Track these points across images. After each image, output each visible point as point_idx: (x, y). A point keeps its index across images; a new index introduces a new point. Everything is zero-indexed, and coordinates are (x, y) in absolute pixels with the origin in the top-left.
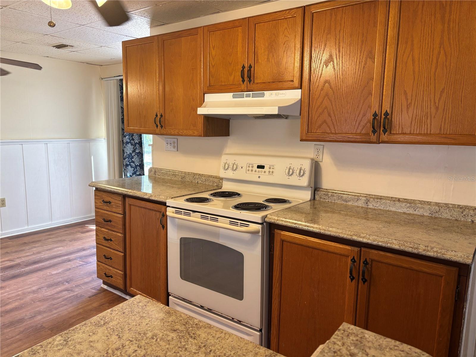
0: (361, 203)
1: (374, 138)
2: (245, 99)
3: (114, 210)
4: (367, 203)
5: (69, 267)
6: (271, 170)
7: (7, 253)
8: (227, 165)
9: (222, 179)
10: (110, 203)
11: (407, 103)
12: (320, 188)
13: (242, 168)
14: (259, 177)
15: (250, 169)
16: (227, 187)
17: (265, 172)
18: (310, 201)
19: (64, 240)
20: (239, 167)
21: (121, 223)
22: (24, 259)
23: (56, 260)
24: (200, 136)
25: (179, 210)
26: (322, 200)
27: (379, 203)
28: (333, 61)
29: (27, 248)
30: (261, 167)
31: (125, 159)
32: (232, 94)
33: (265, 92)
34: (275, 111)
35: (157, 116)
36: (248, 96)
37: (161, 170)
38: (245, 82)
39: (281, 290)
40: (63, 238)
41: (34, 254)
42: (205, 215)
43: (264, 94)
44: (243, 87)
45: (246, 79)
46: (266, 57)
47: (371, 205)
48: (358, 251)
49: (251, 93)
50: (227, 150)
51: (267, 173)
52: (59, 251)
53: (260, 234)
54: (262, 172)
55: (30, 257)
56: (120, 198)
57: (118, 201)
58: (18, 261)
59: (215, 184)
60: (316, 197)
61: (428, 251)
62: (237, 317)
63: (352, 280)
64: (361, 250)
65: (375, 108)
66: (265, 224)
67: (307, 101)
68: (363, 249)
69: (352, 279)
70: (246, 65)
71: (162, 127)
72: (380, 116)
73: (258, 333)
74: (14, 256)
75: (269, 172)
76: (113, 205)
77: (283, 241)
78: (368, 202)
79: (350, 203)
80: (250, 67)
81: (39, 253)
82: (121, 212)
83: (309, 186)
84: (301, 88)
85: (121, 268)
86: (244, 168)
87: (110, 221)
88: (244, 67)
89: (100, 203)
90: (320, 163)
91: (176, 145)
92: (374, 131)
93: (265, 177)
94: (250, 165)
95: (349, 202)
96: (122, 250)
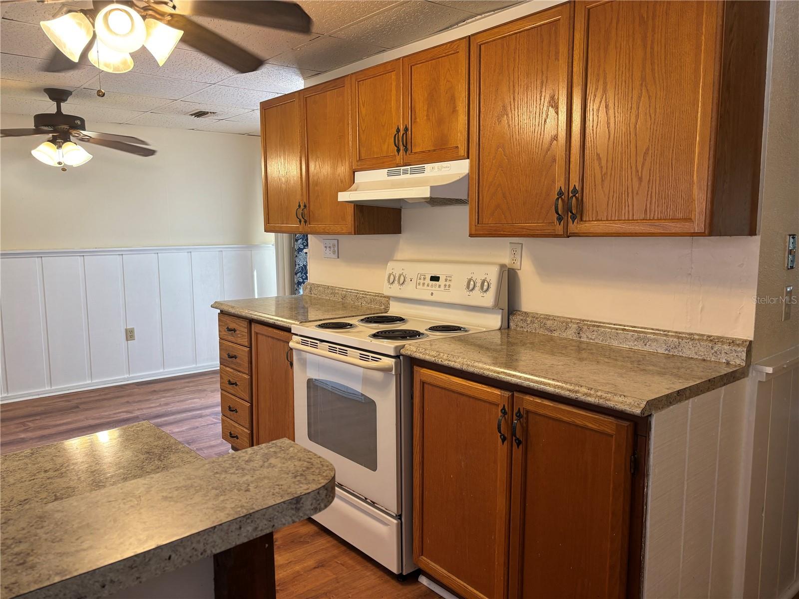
0: (570, 334)
1: (559, 229)
2: (403, 177)
3: (239, 341)
4: (579, 334)
5: (197, 424)
6: (448, 283)
7: (128, 402)
8: (392, 277)
9: (389, 297)
10: (234, 330)
11: (601, 174)
12: (517, 311)
13: (411, 280)
14: (432, 294)
15: (422, 281)
16: (395, 310)
17: (440, 286)
18: (500, 329)
19: (205, 390)
20: (408, 280)
21: (246, 359)
22: (145, 411)
23: (184, 415)
24: (350, 234)
25: (307, 340)
26: (518, 329)
27: (595, 333)
28: (507, 115)
29: (155, 397)
30: (435, 279)
31: (296, 274)
32: (386, 170)
33: (426, 165)
34: (427, 194)
35: (299, 206)
36: (405, 172)
37: (318, 286)
38: (401, 151)
39: (423, 457)
40: (205, 387)
41: (160, 405)
42: (334, 346)
43: (424, 168)
44: (399, 159)
45: (402, 148)
46: (425, 113)
47: (585, 336)
48: (508, 397)
49: (409, 167)
50: (399, 255)
51: (442, 286)
52: (192, 403)
53: (393, 372)
54: (436, 285)
55: (154, 409)
56: (245, 324)
57: (242, 328)
58: (137, 413)
59: (383, 307)
60: (511, 324)
61: (590, 395)
62: (371, 497)
63: (503, 442)
64: (513, 395)
65: (560, 184)
66: (401, 358)
67: (475, 176)
68: (516, 394)
69: (504, 440)
70: (401, 128)
71: (305, 222)
72: (566, 194)
73: (395, 521)
74: (136, 406)
75: (445, 286)
76: (238, 334)
77: (423, 383)
78: (581, 332)
79: (556, 334)
80: (406, 130)
81: (167, 404)
82: (246, 344)
83: (497, 305)
84: (468, 158)
85: (247, 425)
86: (414, 281)
87: (235, 357)
88: (398, 131)
89: (225, 331)
90: (518, 272)
91: (336, 249)
92: (560, 219)
93: (439, 293)
94: (422, 277)
95: (554, 332)
96: (247, 398)
